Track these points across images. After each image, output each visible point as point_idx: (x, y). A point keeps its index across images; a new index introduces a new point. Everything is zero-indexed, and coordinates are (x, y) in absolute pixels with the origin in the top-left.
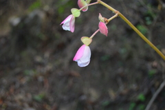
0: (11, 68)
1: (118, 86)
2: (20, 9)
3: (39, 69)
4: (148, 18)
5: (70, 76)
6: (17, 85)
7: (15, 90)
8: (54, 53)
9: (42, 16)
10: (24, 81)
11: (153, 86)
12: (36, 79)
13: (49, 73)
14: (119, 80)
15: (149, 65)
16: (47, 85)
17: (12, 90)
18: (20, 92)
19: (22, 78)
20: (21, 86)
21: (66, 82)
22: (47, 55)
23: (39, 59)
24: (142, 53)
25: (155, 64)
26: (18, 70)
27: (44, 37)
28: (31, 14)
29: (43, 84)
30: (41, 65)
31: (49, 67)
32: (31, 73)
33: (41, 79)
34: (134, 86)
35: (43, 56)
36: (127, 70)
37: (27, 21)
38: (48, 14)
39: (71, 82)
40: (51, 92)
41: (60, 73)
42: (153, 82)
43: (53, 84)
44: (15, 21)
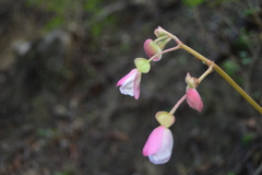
0: (16, 124)
1: (192, 158)
2: (29, 27)
3: (62, 127)
4: (243, 54)
5: (113, 139)
6: (27, 154)
7: (23, 162)
8: (86, 100)
9: (66, 39)
10: (37, 147)
11: (250, 159)
12: (57, 143)
13: (79, 133)
14: (194, 148)
15: (242, 124)
16: (75, 155)
17: (17, 162)
18: (31, 166)
19: (34, 141)
20: (33, 155)
21: (107, 150)
22: (74, 103)
23: (61, 110)
24: (231, 104)
25: (252, 122)
26: (26, 127)
27: (69, 74)
28: (48, 37)
29: (68, 151)
30: (65, 119)
31: (78, 124)
32: (49, 133)
33: (64, 143)
34: (218, 159)
35: (67, 106)
36: (205, 133)
37: (42, 48)
38: (75, 37)
39: (114, 149)
40: (82, 166)
41: (96, 134)
42: (249, 153)
43: (84, 153)
44: (23, 47)
